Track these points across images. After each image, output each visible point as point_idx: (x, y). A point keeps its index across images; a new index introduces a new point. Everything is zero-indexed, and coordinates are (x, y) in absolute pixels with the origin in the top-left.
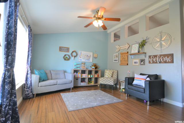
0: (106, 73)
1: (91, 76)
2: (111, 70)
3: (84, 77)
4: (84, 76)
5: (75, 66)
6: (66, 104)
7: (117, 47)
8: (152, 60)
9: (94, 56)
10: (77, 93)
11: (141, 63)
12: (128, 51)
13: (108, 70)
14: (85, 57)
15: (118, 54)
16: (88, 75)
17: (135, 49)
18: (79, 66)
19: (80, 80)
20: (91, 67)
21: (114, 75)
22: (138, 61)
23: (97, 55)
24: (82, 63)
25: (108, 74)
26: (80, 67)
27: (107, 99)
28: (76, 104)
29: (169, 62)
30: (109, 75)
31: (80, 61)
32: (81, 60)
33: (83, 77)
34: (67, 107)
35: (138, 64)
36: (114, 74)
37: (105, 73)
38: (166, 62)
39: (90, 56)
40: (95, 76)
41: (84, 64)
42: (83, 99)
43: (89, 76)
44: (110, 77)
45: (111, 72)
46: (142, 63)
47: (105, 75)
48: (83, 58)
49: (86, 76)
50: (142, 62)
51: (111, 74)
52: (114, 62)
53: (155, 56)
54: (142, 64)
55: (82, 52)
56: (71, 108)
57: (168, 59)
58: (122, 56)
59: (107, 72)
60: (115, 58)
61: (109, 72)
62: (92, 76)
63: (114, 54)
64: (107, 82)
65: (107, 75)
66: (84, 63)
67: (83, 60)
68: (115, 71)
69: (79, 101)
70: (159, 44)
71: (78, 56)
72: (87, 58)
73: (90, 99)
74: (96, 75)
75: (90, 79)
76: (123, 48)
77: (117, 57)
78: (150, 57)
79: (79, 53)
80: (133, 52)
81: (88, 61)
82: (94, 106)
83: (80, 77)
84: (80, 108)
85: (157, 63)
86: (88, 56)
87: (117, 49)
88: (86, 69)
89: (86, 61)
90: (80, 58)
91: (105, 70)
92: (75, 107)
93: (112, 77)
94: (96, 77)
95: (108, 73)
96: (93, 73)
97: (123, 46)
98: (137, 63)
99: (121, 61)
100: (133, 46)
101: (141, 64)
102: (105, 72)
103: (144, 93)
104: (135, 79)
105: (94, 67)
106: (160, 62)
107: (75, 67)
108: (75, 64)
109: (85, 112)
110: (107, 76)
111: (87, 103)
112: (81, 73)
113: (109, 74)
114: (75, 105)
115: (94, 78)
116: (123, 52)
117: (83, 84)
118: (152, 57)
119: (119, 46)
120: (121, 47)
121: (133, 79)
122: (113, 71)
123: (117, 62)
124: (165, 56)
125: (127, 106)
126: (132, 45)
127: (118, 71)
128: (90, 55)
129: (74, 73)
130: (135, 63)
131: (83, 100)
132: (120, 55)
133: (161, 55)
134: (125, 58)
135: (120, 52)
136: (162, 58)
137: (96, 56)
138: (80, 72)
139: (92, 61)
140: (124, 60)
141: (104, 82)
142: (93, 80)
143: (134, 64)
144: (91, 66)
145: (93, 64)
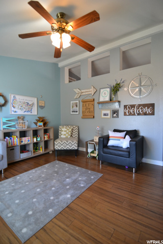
0: (62, 131)
1: (37, 139)
2: (70, 126)
3: (26, 143)
4: (25, 141)
5: (4, 124)
6: (6, 220)
7: (77, 91)
8: (129, 111)
9: (40, 105)
10: (18, 177)
11: (113, 115)
12: (94, 97)
13: (65, 127)
14: (24, 106)
15: (78, 102)
16: (33, 138)
17: (105, 95)
18: (13, 123)
19: (18, 150)
20: (36, 124)
21: (74, 134)
22: (108, 112)
23: (43, 102)
24: (19, 118)
25: (65, 133)
26: (15, 125)
27: (80, 179)
28: (30, 213)
29: (149, 114)
30: (67, 135)
31: (13, 113)
32: (16, 112)
33: (23, 143)
34: (14, 229)
35: (109, 117)
36: (74, 131)
37: (60, 132)
38: (145, 114)
39: (33, 104)
40: (44, 138)
41: (23, 120)
42: (38, 190)
43: (35, 139)
44: (69, 136)
45: (70, 130)
46: (115, 115)
47: (60, 134)
48: (20, 107)
49: (29, 141)
50: (114, 113)
51: (70, 133)
52: (72, 113)
53: (133, 106)
54: (115, 117)
55: (18, 97)
56: (24, 230)
57: (149, 111)
58: (84, 105)
59: (63, 129)
60: (73, 107)
61: (66, 129)
62: (39, 139)
63: (71, 102)
64: (68, 146)
65: (65, 135)
66: (22, 118)
67: (20, 112)
68: (74, 127)
69: (33, 198)
70: (137, 89)
71: (9, 105)
72: (27, 108)
73: (53, 186)
74: (46, 137)
75: (36, 145)
76: (87, 93)
77: (77, 106)
78: (125, 107)
79: (10, 97)
80: (102, 99)
81: (29, 113)
82: (69, 203)
83: (18, 144)
84: (45, 220)
85: (134, 115)
86: (28, 103)
87: (77, 95)
88: (28, 128)
89: (26, 113)
90: (12, 108)
91: (60, 127)
92: (32, 220)
93: (71, 136)
94: (46, 139)
95: (65, 131)
96: (41, 133)
97: (86, 90)
98: (107, 115)
99: (83, 112)
100: (102, 90)
101: (113, 117)
102: (60, 129)
103: (129, 157)
104: (110, 138)
105: (41, 124)
106: (139, 114)
107: (5, 127)
108: (4, 120)
109: (59, 226)
110: (65, 137)
111: (52, 198)
112: (18, 136)
113: (67, 133)
114: (31, 215)
115: (43, 142)
116: (85, 99)
117: (24, 156)
118: (129, 107)
119: (79, 90)
120: (83, 91)
121: (107, 138)
122: (72, 127)
123: (78, 113)
124: (144, 106)
125: (115, 184)
126: (100, 89)
127: (78, 127)
128: (32, 102)
129: (5, 138)
130: (105, 115)
131: (39, 194)
132: (81, 104)
133: (140, 105)
134: (89, 107)
135: (81, 99)
136: (141, 108)
137: (43, 105)
138: (18, 134)
139: (36, 114)
140: (88, 110)
141: (62, 146)
142: (42, 145)
143: (103, 116)
144: (36, 121)
145: (40, 118)
